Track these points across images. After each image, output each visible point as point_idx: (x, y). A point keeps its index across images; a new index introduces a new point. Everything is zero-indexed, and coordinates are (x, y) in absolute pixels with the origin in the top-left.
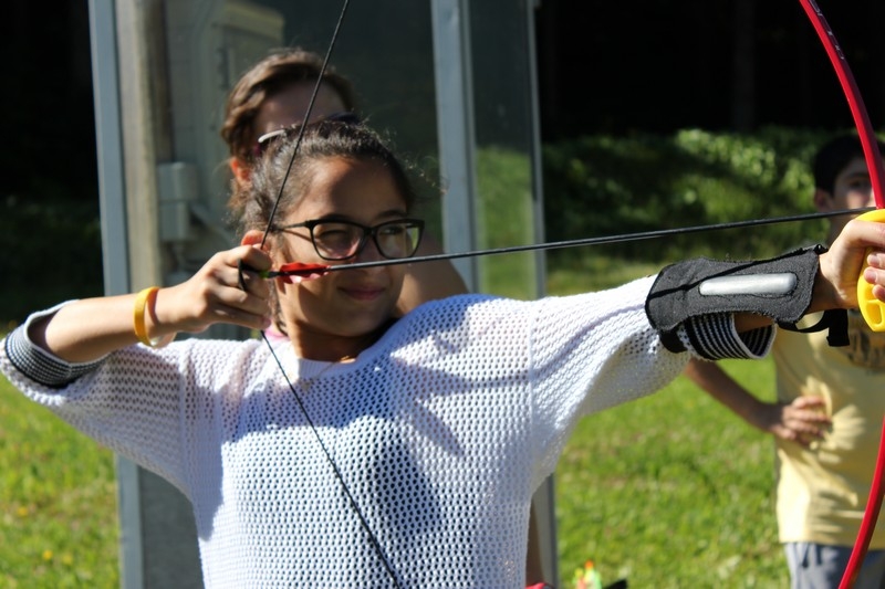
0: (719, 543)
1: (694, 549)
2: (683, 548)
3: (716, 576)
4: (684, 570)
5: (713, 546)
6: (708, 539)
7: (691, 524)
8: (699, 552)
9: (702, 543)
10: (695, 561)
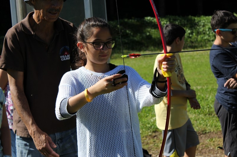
0: (151, 114)
1: (145, 116)
2: (143, 116)
3: (150, 121)
4: (143, 120)
5: (150, 115)
6: (149, 114)
7: (145, 110)
8: (147, 116)
9: (148, 115)
10: (146, 118)
